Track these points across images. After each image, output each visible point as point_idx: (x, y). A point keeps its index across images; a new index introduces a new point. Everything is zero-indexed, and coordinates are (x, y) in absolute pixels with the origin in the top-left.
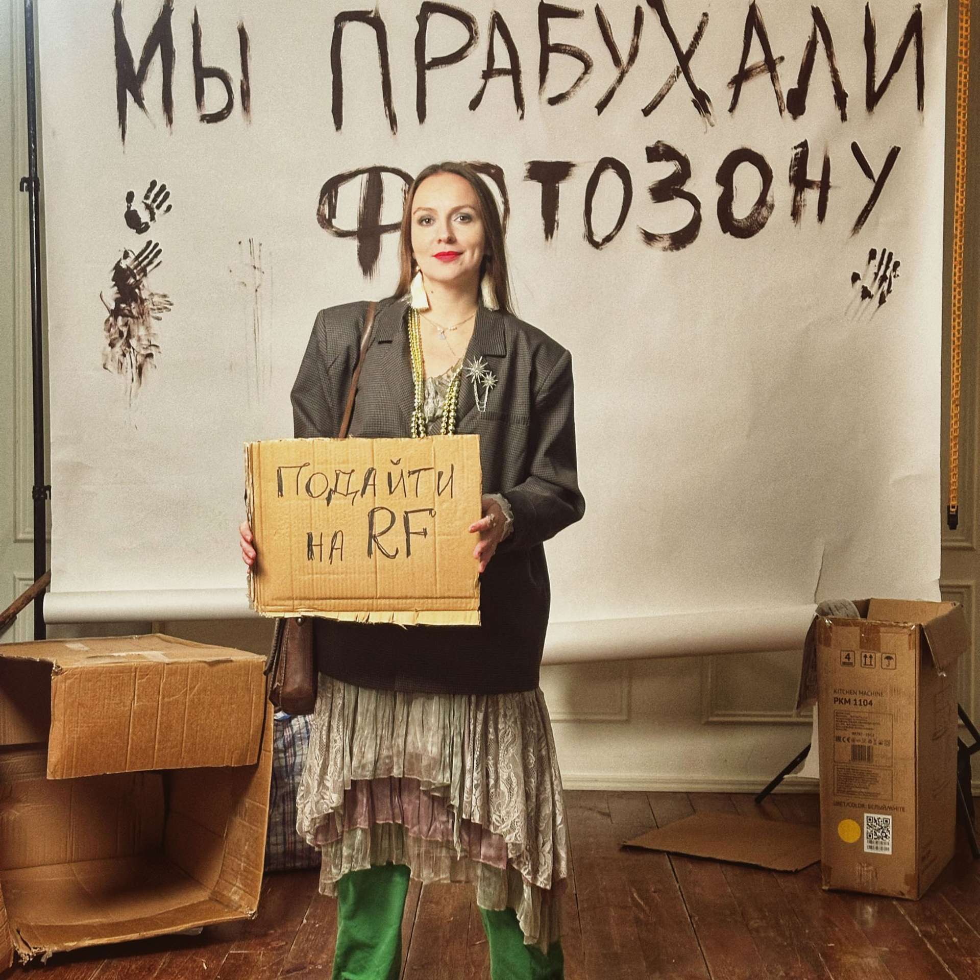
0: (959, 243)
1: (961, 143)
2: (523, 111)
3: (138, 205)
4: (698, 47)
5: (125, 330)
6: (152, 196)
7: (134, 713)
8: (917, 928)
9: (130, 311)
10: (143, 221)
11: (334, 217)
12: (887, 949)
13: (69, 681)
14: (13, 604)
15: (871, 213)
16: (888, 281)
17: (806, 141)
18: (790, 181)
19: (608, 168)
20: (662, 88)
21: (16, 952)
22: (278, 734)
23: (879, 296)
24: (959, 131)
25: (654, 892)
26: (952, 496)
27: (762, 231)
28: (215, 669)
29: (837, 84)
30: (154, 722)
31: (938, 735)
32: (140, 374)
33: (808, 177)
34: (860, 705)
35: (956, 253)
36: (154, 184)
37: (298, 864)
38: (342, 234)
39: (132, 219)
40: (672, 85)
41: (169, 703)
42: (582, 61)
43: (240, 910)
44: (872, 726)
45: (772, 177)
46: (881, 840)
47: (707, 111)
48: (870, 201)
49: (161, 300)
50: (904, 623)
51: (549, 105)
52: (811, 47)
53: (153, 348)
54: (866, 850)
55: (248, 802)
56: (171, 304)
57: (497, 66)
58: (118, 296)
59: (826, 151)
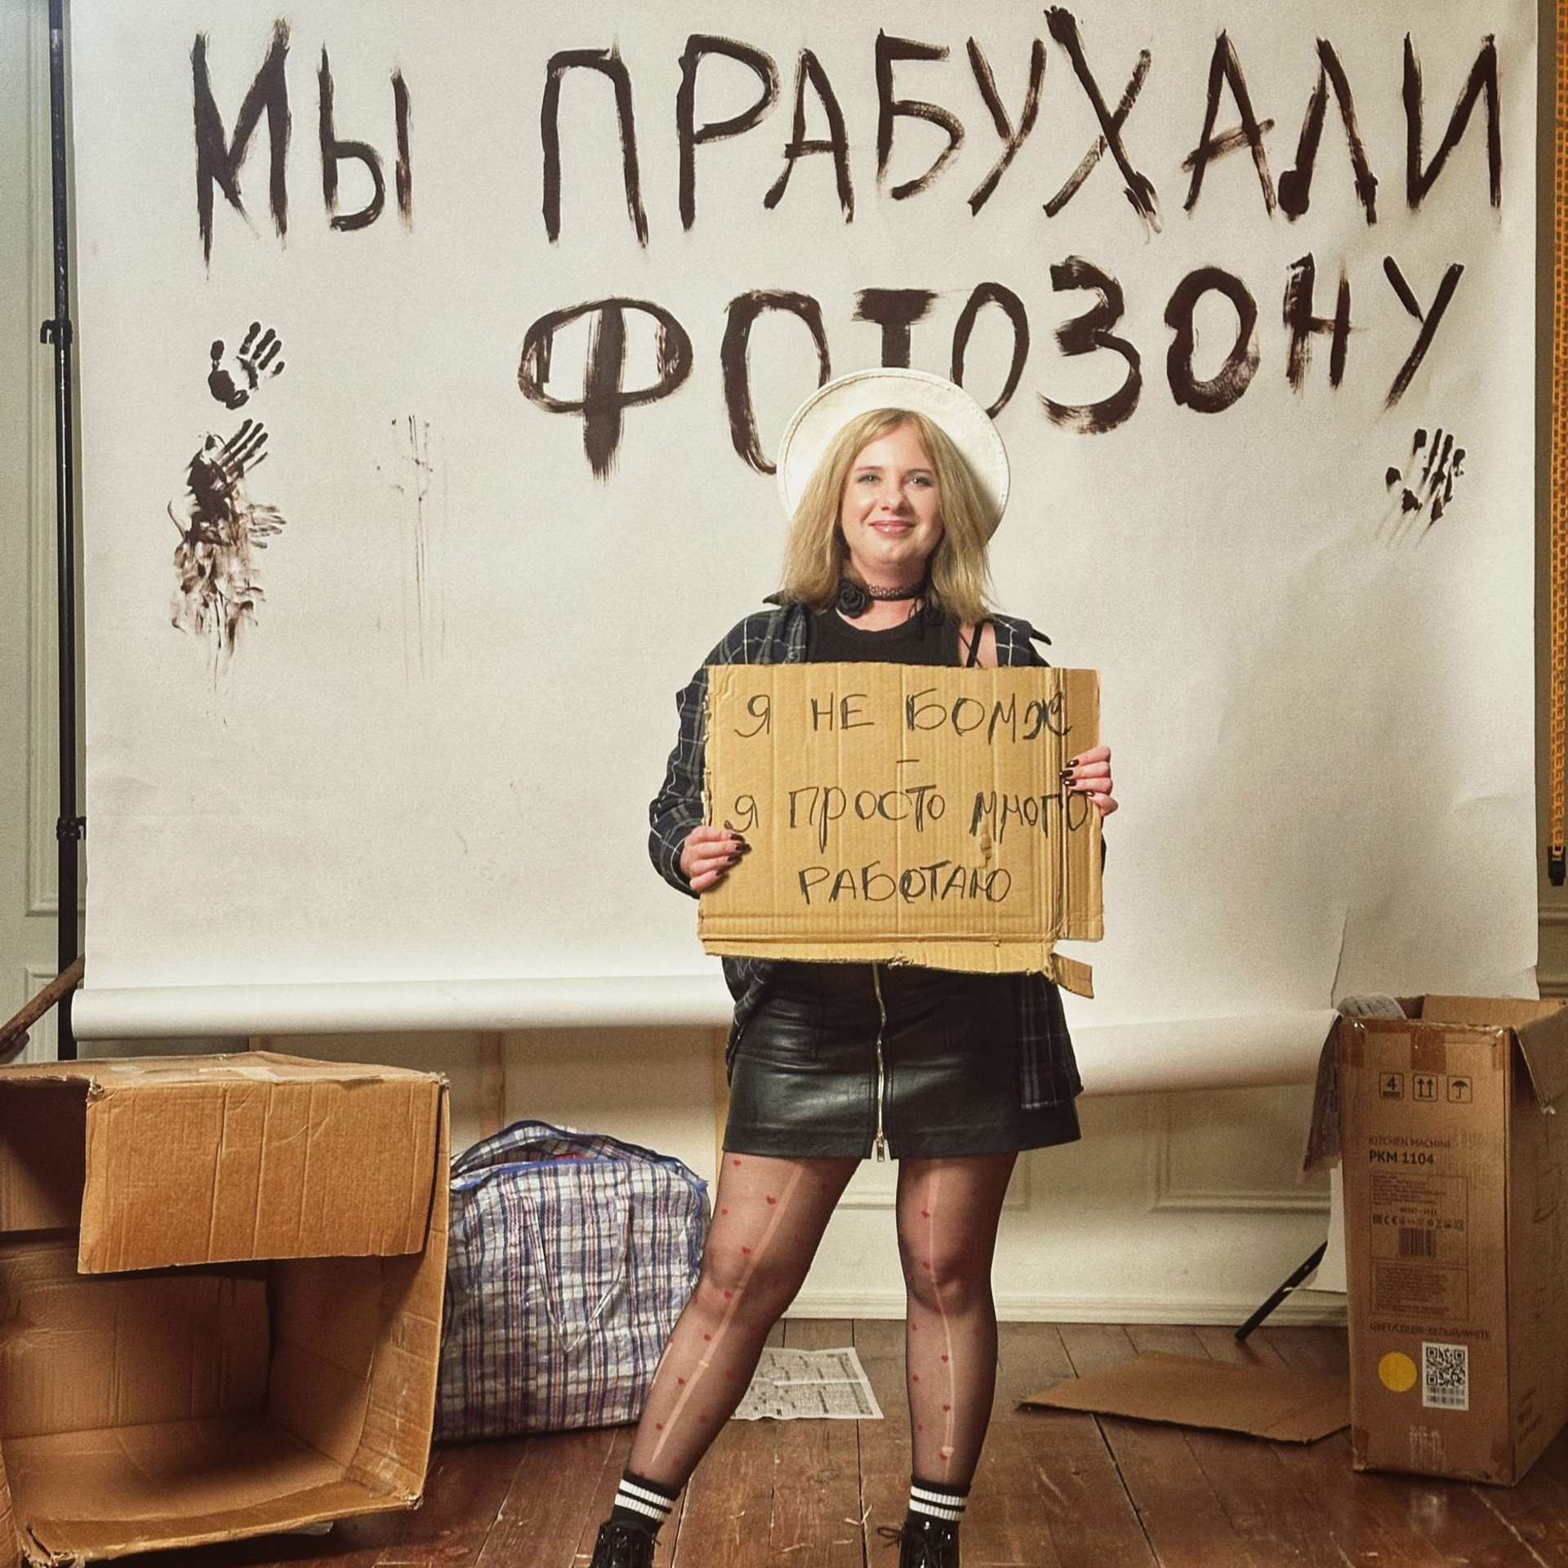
0: (1561, 420)
1: (1563, 257)
2: (851, 208)
3: (230, 364)
4: (1134, 105)
5: (207, 564)
6: (253, 348)
7: (222, 1165)
8: (1513, 1529)
9: (216, 534)
10: (237, 388)
11: (547, 380)
12: (1465, 1561)
13: (116, 1111)
14: (24, 1010)
15: (1417, 372)
16: (1445, 481)
17: (1310, 255)
18: (1285, 320)
19: (990, 300)
20: (1077, 172)
21: (25, 1560)
22: (455, 1215)
23: (1430, 506)
24: (1559, 238)
25: (1075, 1473)
26: (1555, 830)
27: (1240, 401)
28: (354, 1093)
29: (1360, 164)
30: (254, 1182)
31: (1542, 1214)
32: (231, 635)
33: (1314, 314)
34: (1414, 1162)
35: (1556, 435)
36: (255, 328)
37: (488, 1429)
38: (558, 408)
39: (221, 386)
40: (1092, 167)
41: (279, 1149)
42: (947, 129)
43: (394, 1494)
44: (1432, 1198)
45: (1256, 313)
46: (1450, 1386)
47: (1149, 208)
48: (1415, 353)
49: (265, 515)
50: (1485, 1026)
51: (894, 200)
52: (1318, 105)
53: (252, 592)
54: (1426, 1403)
55: (406, 1318)
56: (283, 523)
57: (807, 137)
58: (198, 509)
59: (1343, 272)
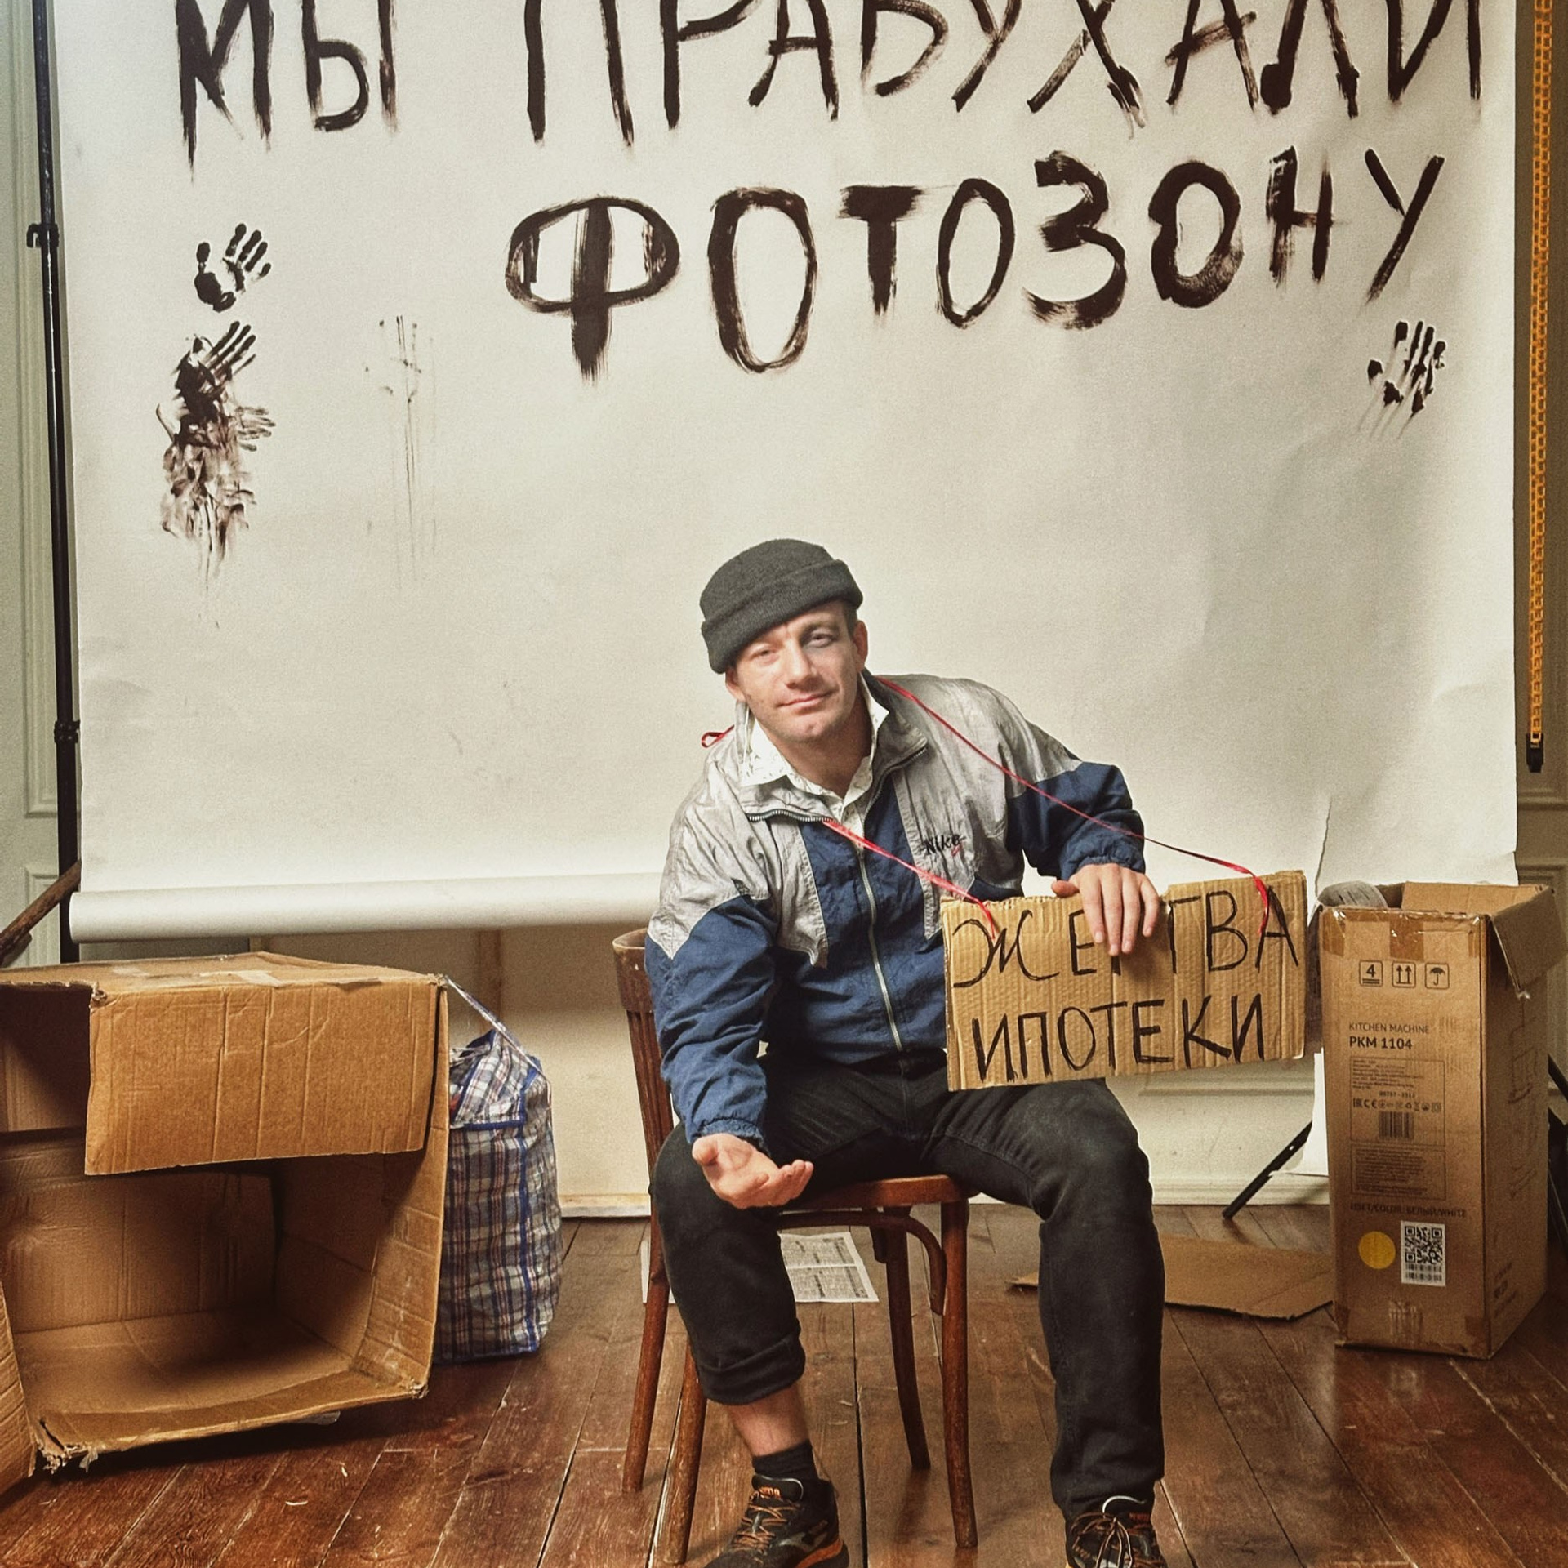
0: (1539, 311)
1: (1542, 149)
2: (836, 105)
3: (216, 266)
5: (197, 467)
6: (239, 250)
7: (224, 1067)
8: (1488, 1401)
9: (205, 437)
10: (224, 290)
11: (534, 280)
12: (1441, 1432)
13: (118, 1017)
14: (26, 912)
15: (1399, 264)
16: (1426, 374)
17: (1292, 148)
18: (1269, 214)
19: (974, 196)
20: (1060, 67)
21: (39, 1454)
23: (1411, 398)
24: (1538, 130)
26: (1533, 718)
27: (1223, 295)
28: (353, 995)
29: (1341, 57)
30: (257, 1083)
31: (1517, 1097)
32: (222, 538)
33: (1297, 208)
34: (1392, 1047)
35: (1535, 327)
36: (241, 230)
38: (546, 307)
39: (207, 289)
40: (1075, 62)
41: (280, 1051)
42: (930, 24)
43: (399, 1384)
44: (1411, 1081)
45: (1239, 207)
46: (1428, 1264)
47: (1133, 103)
48: (1396, 246)
49: (254, 418)
50: (1462, 914)
51: (878, 96)
53: (243, 495)
54: (1404, 1280)
55: (409, 1213)
56: (272, 425)
57: (792, 33)
58: (186, 412)
59: (1325, 165)
